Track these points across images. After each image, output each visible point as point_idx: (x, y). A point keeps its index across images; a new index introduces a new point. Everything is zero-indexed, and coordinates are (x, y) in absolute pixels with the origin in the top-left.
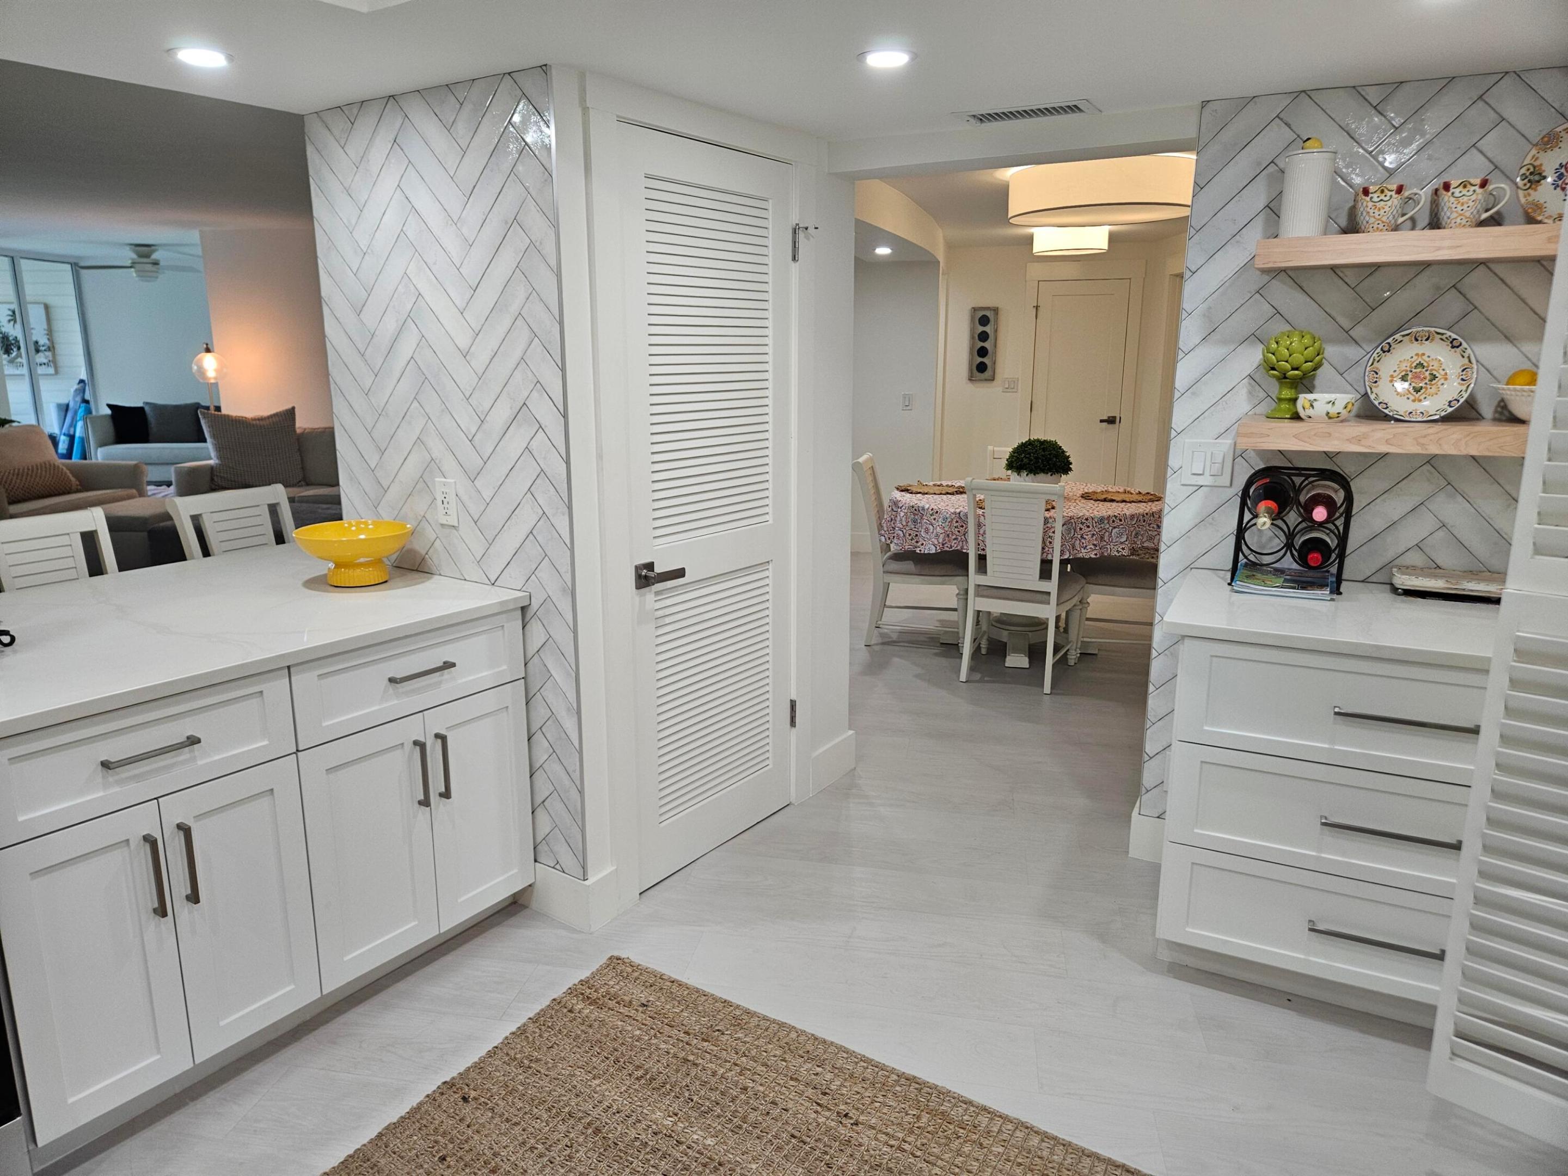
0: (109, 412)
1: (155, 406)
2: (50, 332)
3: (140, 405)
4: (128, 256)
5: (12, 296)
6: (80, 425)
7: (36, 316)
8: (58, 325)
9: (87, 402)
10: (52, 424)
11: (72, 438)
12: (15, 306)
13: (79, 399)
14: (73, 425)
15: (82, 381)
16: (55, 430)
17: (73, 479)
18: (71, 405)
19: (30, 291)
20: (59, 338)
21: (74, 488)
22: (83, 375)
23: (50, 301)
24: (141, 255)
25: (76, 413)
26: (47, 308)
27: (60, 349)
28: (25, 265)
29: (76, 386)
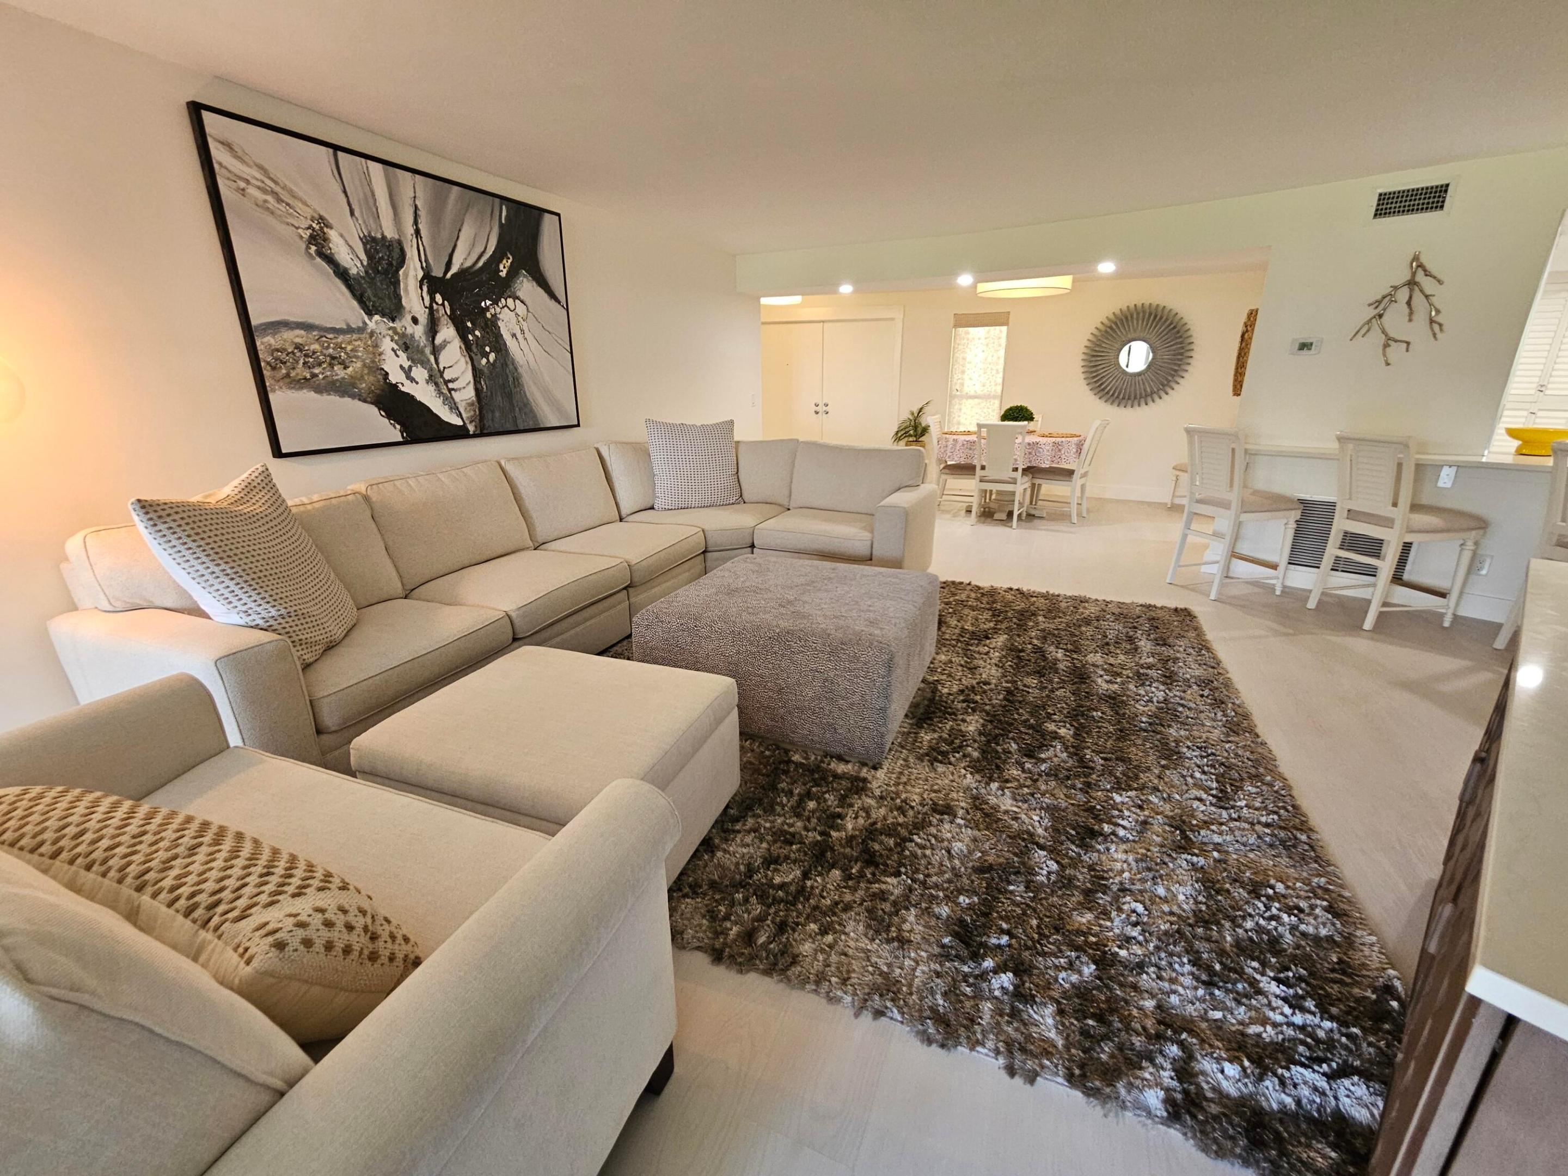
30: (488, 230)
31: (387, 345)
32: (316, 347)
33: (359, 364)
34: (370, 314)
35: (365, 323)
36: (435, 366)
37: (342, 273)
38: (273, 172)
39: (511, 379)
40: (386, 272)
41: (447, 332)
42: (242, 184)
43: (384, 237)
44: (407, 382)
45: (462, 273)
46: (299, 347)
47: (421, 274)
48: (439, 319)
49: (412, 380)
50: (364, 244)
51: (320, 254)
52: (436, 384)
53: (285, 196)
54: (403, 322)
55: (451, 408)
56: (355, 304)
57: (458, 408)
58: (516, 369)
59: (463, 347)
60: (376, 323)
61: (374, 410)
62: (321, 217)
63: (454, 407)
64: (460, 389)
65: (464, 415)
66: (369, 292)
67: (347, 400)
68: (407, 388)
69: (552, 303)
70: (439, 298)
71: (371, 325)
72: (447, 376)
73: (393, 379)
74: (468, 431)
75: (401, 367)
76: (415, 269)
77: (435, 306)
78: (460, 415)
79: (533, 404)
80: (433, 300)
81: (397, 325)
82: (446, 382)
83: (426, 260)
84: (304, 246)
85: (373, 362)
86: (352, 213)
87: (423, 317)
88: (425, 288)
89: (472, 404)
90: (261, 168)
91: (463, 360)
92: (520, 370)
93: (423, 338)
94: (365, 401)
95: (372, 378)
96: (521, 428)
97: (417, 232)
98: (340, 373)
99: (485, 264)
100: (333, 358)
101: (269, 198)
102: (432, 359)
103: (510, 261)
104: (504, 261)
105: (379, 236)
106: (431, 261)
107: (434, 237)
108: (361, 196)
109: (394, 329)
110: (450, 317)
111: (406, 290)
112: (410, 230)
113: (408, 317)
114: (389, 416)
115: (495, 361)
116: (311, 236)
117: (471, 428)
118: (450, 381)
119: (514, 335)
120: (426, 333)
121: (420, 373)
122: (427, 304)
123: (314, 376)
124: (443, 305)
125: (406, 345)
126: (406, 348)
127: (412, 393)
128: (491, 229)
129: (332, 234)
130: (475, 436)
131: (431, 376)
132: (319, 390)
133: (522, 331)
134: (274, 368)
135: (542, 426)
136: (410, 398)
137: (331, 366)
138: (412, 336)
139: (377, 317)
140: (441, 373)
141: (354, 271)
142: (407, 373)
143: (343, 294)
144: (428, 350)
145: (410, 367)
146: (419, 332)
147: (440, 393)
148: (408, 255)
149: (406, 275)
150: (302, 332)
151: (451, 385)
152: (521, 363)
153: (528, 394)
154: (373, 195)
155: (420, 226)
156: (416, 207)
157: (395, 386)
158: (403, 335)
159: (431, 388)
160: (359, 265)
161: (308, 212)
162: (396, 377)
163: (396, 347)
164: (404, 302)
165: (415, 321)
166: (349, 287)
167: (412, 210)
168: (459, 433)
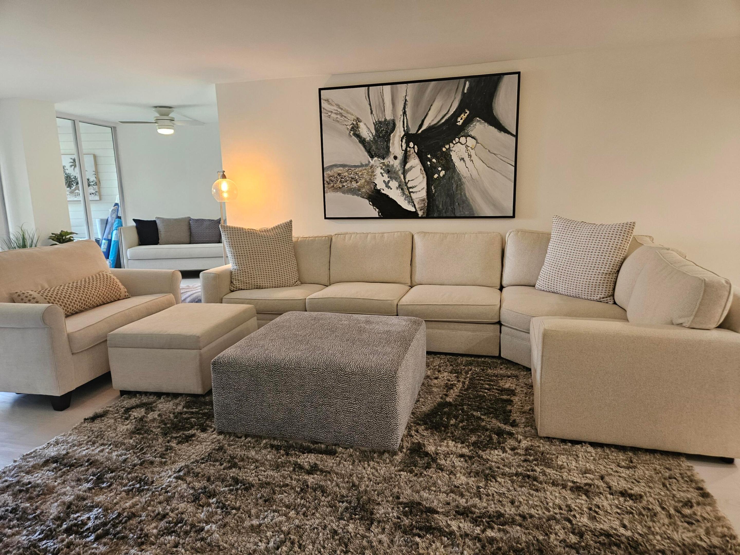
0: (134, 224)
1: (163, 220)
2: (97, 173)
3: (154, 219)
4: (153, 115)
5: (74, 151)
6: (115, 232)
7: (88, 162)
8: (101, 168)
9: (120, 218)
10: (98, 233)
11: (110, 241)
12: (75, 157)
13: (114, 216)
14: (111, 233)
15: (116, 204)
16: (100, 237)
17: (122, 287)
18: (110, 220)
19: (85, 146)
20: (102, 176)
21: (123, 295)
22: (117, 201)
23: (98, 153)
24: (162, 115)
25: (112, 225)
26: (95, 157)
27: (103, 184)
28: (82, 127)
29: (113, 208)
30: (452, 99)
31: (378, 171)
32: (346, 174)
33: (363, 181)
34: (372, 157)
35: (369, 162)
36: (403, 180)
37: (362, 141)
38: (342, 105)
39: (454, 186)
40: (383, 137)
41: (414, 162)
42: (330, 114)
43: (386, 120)
44: (386, 189)
45: (430, 128)
46: (339, 174)
47: (403, 133)
48: (410, 155)
49: (389, 187)
50: (375, 125)
51: (355, 134)
52: (402, 189)
53: (344, 114)
54: (390, 160)
55: (409, 202)
56: (366, 153)
57: (413, 202)
58: (460, 180)
59: (423, 169)
60: (376, 161)
61: (367, 201)
62: (358, 119)
63: (411, 201)
64: (416, 192)
65: (417, 206)
66: (374, 147)
67: (355, 197)
68: (386, 191)
69: (502, 135)
70: (411, 145)
71: (372, 162)
72: (409, 185)
73: (378, 187)
74: (418, 214)
75: (384, 181)
76: (400, 132)
77: (408, 149)
78: (414, 206)
79: (471, 201)
80: (408, 145)
81: (386, 161)
82: (408, 188)
83: (407, 126)
84: (348, 132)
85: (370, 179)
86: (372, 113)
87: (400, 155)
88: (404, 141)
89: (423, 200)
90: (338, 106)
91: (422, 176)
92: (464, 180)
93: (399, 167)
94: (363, 197)
95: (368, 187)
96: (458, 215)
97: (405, 113)
98: (354, 185)
99: (446, 120)
100: (352, 178)
101: (339, 116)
102: (402, 177)
103: (466, 115)
104: (462, 115)
105: (383, 120)
106: (410, 126)
107: (414, 114)
108: (377, 103)
109: (383, 164)
110: (417, 154)
111: (393, 144)
112: (400, 112)
113: (392, 157)
114: (373, 205)
115: (444, 176)
116: (352, 128)
117: (420, 213)
118: (411, 188)
119: (462, 159)
120: (400, 163)
121: (394, 184)
122: (404, 148)
123: (343, 186)
124: (414, 148)
125: (389, 171)
126: (388, 172)
127: (387, 194)
128: (455, 98)
129: (361, 125)
130: (422, 218)
131: (399, 186)
132: (344, 193)
133: (470, 156)
134: (329, 184)
135: (476, 215)
136: (387, 196)
137: (351, 182)
138: (393, 166)
139: (376, 158)
140: (406, 184)
141: (368, 139)
142: (387, 184)
143: (361, 150)
144: (400, 173)
145: (389, 181)
146: (397, 164)
147: (404, 193)
148: (397, 125)
149: (394, 136)
150: (342, 168)
151: (411, 190)
152: (465, 175)
153: (467, 194)
154: (383, 101)
155: (406, 110)
156: (406, 100)
157: (380, 190)
158: (388, 166)
159: (399, 191)
160: (371, 136)
161: (353, 117)
162: (380, 186)
163: (383, 172)
164: (390, 150)
165: (395, 158)
166: (365, 147)
167: (403, 102)
168: (413, 215)
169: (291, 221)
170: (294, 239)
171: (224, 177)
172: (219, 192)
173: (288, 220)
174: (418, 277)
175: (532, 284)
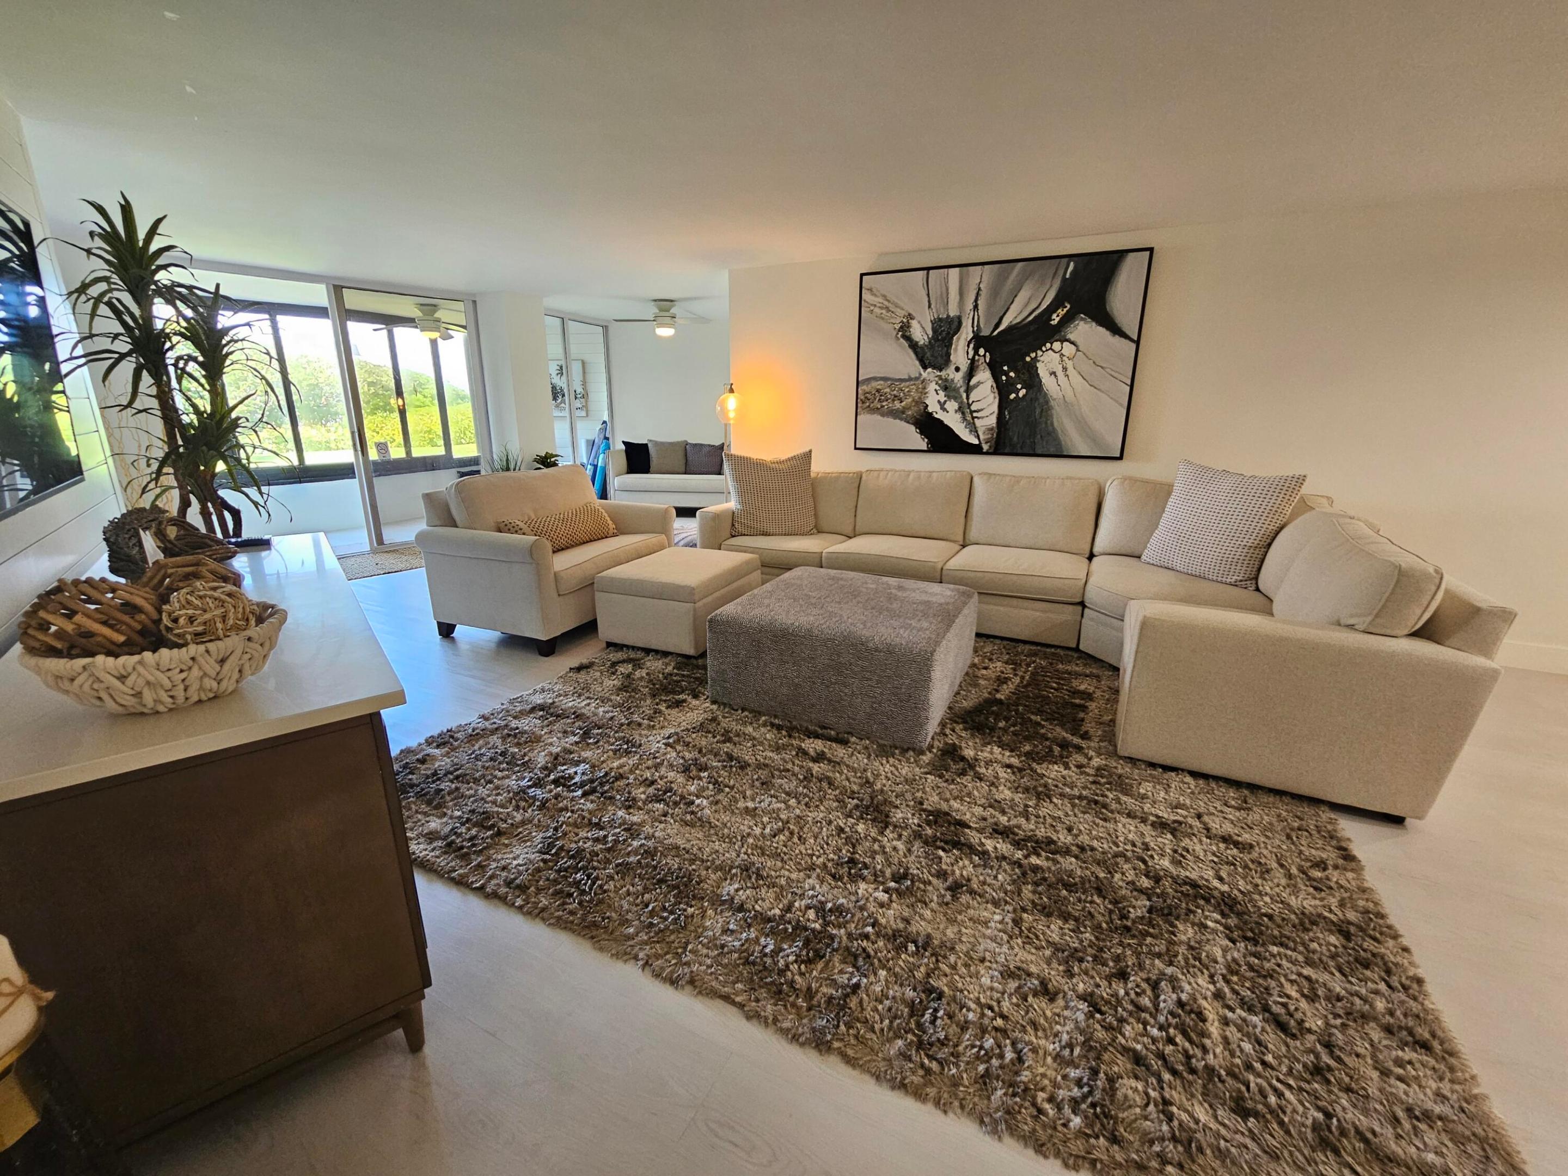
0: (623, 447)
1: (656, 443)
2: (584, 383)
3: (645, 442)
4: (652, 310)
5: (562, 356)
6: (601, 456)
7: (576, 368)
8: (590, 377)
9: (607, 439)
10: (583, 457)
11: (596, 467)
12: (563, 363)
13: (602, 436)
14: (597, 457)
15: (604, 422)
16: (585, 461)
17: (610, 522)
18: (596, 441)
19: (574, 350)
20: (591, 388)
21: (611, 532)
22: (606, 418)
23: (587, 358)
24: (661, 310)
25: (599, 448)
26: (583, 363)
27: (592, 396)
28: (571, 326)
29: (600, 426)
30: (1048, 286)
31: (932, 387)
32: (888, 390)
33: (910, 400)
34: (925, 367)
35: (920, 374)
36: (965, 400)
37: (913, 345)
38: (889, 296)
39: (1038, 411)
40: (943, 340)
41: (984, 376)
42: (872, 308)
43: (948, 316)
44: (940, 412)
45: (1010, 328)
46: (878, 391)
47: (971, 335)
48: (978, 367)
49: (944, 409)
50: (933, 324)
51: (904, 336)
52: (963, 413)
53: (892, 308)
54: (950, 373)
55: (971, 431)
56: (917, 363)
57: (977, 432)
58: (1047, 402)
59: (995, 385)
60: (929, 374)
61: (913, 428)
62: (910, 315)
63: (974, 430)
64: (983, 418)
65: (982, 437)
66: (928, 354)
67: (898, 421)
68: (940, 415)
69: (1117, 340)
70: (982, 351)
71: (925, 375)
72: (973, 408)
73: (930, 409)
74: (982, 448)
75: (939, 402)
76: (967, 334)
77: (977, 357)
78: (978, 437)
79: (1060, 431)
80: (976, 353)
81: (943, 373)
82: (972, 412)
83: (978, 326)
84: (895, 333)
85: (920, 398)
86: (929, 306)
87: (964, 366)
88: (972, 346)
89: (992, 429)
90: (884, 297)
91: (992, 395)
92: (1052, 403)
93: (961, 382)
94: (908, 422)
95: (916, 408)
96: (1039, 452)
97: (976, 307)
98: (897, 405)
99: (1035, 317)
100: (895, 396)
101: (884, 311)
102: (964, 395)
103: (1065, 310)
104: (1060, 311)
105: (945, 316)
106: (982, 326)
107: (989, 307)
108: (939, 293)
109: (940, 377)
110: (989, 364)
111: (956, 350)
112: (970, 305)
113: (953, 367)
114: (921, 433)
115: (1024, 396)
116: (901, 327)
117: (985, 447)
118: (975, 411)
119: (1053, 373)
120: (964, 378)
121: (952, 405)
122: (970, 356)
123: (883, 406)
124: (984, 356)
125: (947, 387)
126: (945, 389)
127: (942, 418)
128: (1051, 286)
129: (914, 323)
130: (987, 453)
131: (960, 408)
132: (883, 415)
133: (1065, 369)
134: (863, 403)
135: (1065, 453)
136: (940, 422)
137: (893, 401)
138: (952, 380)
139: (929, 370)
140: (969, 405)
141: (921, 343)
142: (942, 406)
143: (911, 359)
144: (962, 390)
145: (945, 402)
146: (958, 378)
147: (964, 419)
148: (964, 324)
149: (958, 339)
150: (882, 382)
151: (975, 415)
152: (1055, 397)
153: (1056, 424)
154: (947, 289)
155: (979, 302)
156: (979, 289)
157: (931, 414)
158: (946, 380)
159: (959, 416)
160: (926, 338)
161: (902, 313)
162: (933, 407)
163: (938, 388)
164: (952, 357)
165: (957, 369)
166: (916, 353)
167: (975, 292)
168: (975, 450)
169: (810, 451)
170: (813, 475)
171: (732, 391)
172: (724, 411)
173: (807, 450)
174: (973, 534)
175: (1136, 554)
